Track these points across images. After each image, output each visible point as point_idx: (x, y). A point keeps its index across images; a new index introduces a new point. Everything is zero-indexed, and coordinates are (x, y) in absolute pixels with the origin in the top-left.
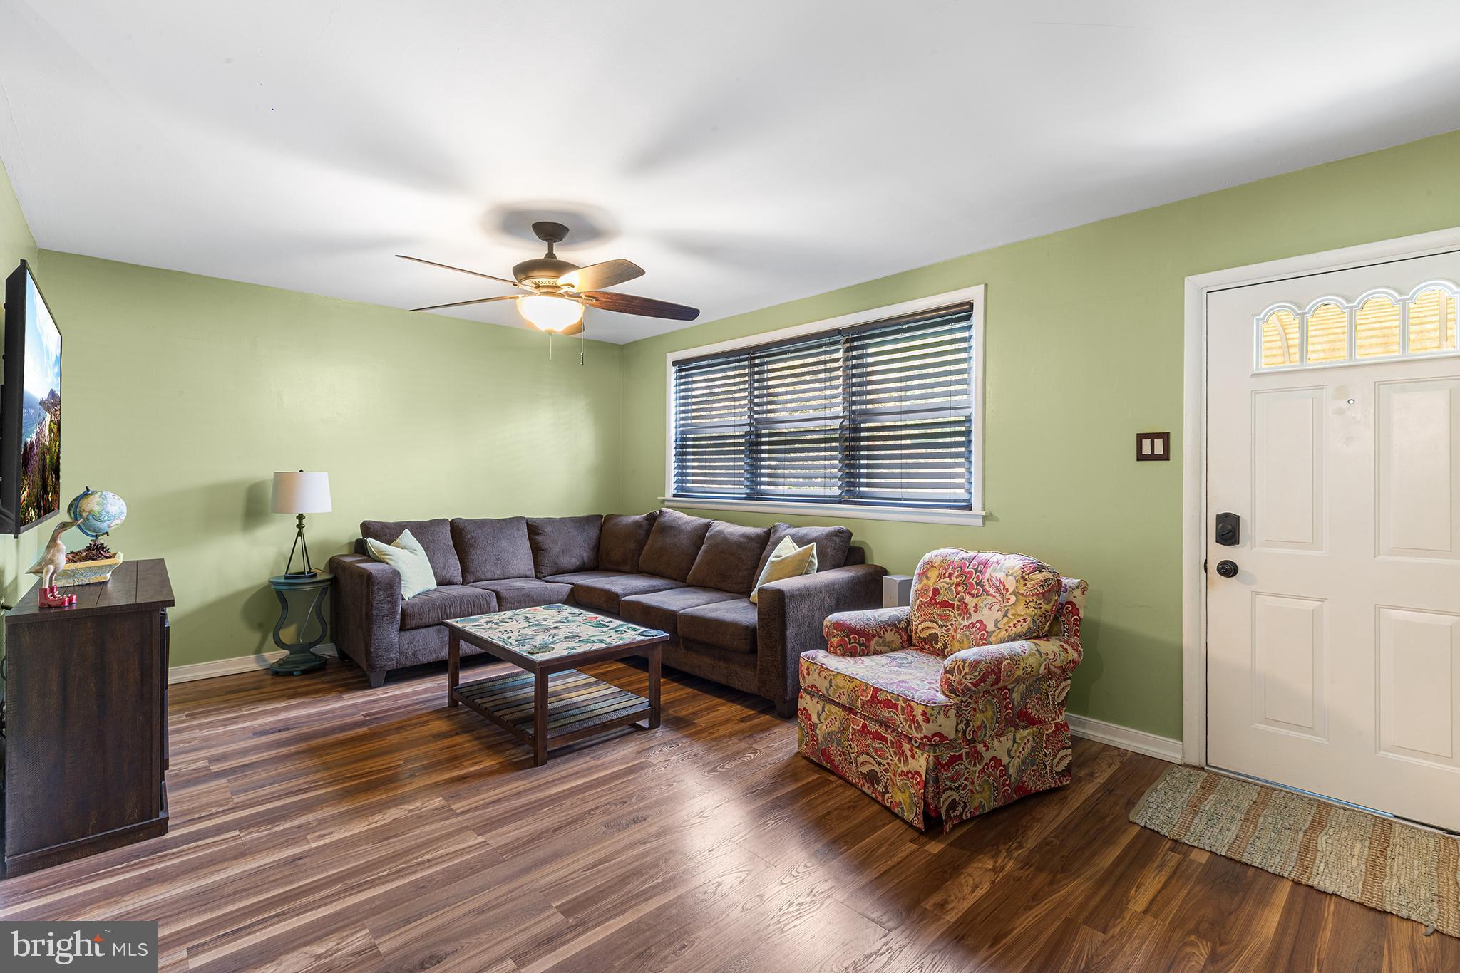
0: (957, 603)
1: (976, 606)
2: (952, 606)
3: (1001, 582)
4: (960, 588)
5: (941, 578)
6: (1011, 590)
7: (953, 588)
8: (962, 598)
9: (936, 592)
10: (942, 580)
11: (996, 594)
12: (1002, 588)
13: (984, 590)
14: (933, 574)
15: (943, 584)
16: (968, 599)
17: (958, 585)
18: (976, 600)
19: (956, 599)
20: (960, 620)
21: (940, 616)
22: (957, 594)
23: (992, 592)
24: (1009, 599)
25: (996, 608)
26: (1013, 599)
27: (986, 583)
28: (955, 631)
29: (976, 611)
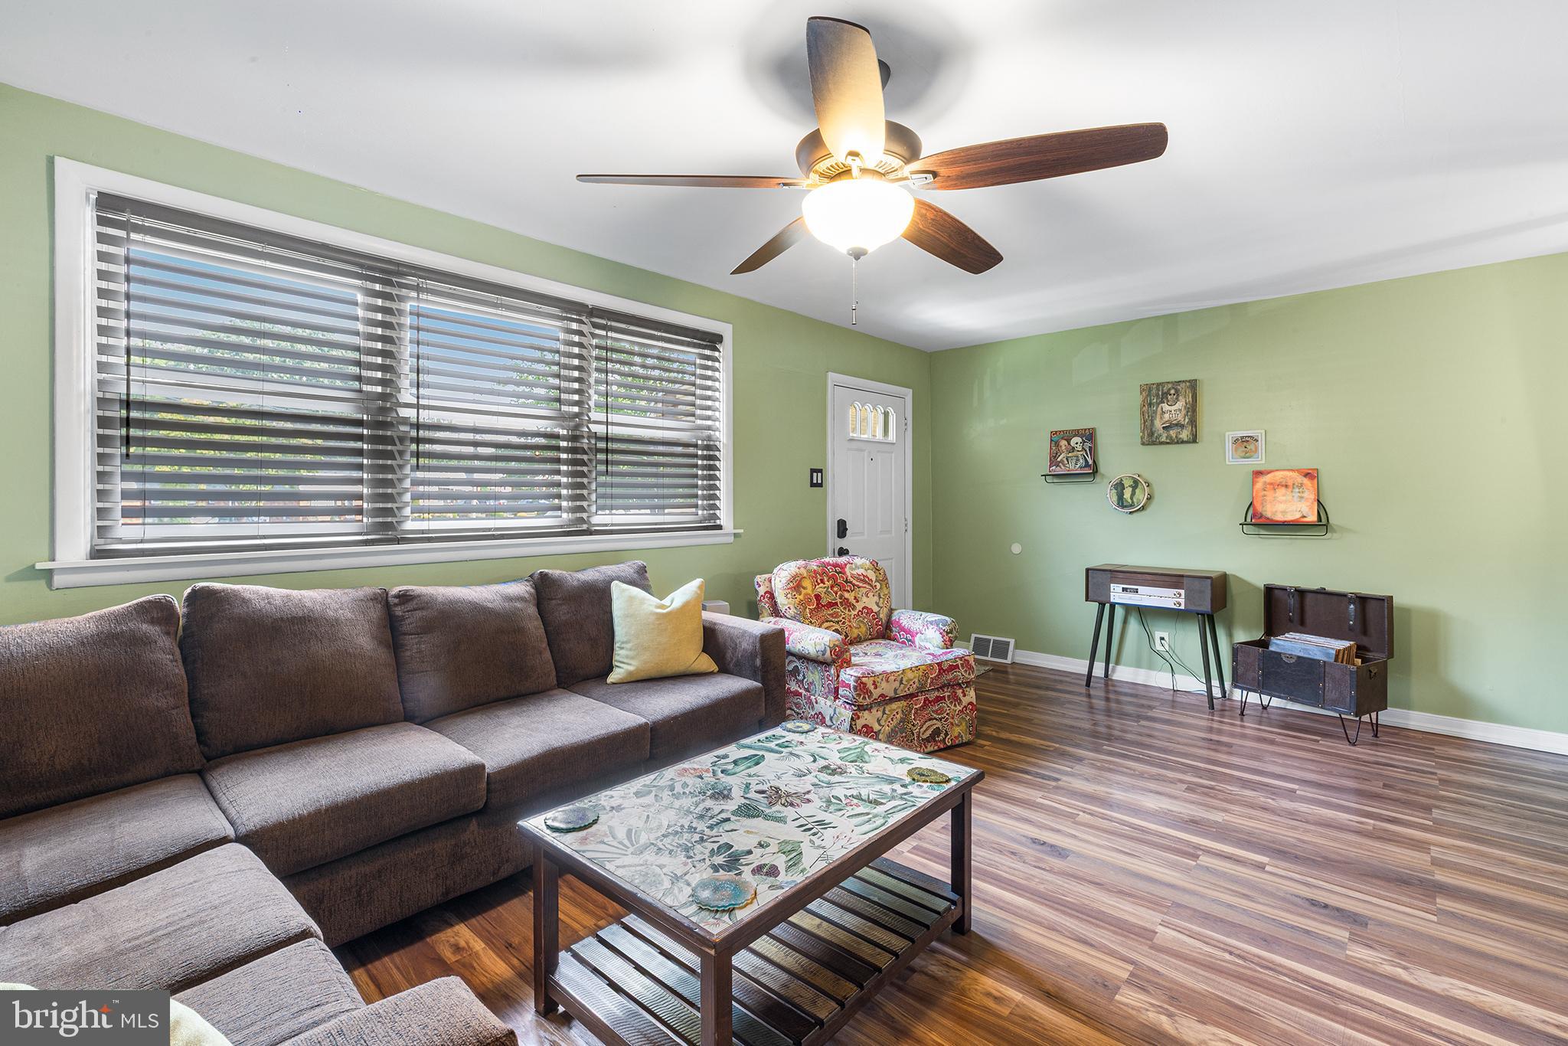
0: (839, 601)
1: (855, 598)
2: (836, 604)
3: (864, 576)
4: (835, 589)
5: (816, 586)
6: (874, 580)
7: (829, 590)
8: (841, 597)
9: (818, 597)
10: (817, 587)
11: (864, 585)
12: (867, 579)
13: (854, 585)
14: (807, 583)
15: (820, 589)
16: (847, 595)
17: (832, 587)
18: (853, 594)
19: (838, 598)
20: (847, 612)
21: (831, 615)
22: (836, 594)
23: (861, 585)
24: (876, 586)
25: (870, 595)
26: (878, 584)
27: (852, 580)
28: (850, 622)
29: (858, 601)
